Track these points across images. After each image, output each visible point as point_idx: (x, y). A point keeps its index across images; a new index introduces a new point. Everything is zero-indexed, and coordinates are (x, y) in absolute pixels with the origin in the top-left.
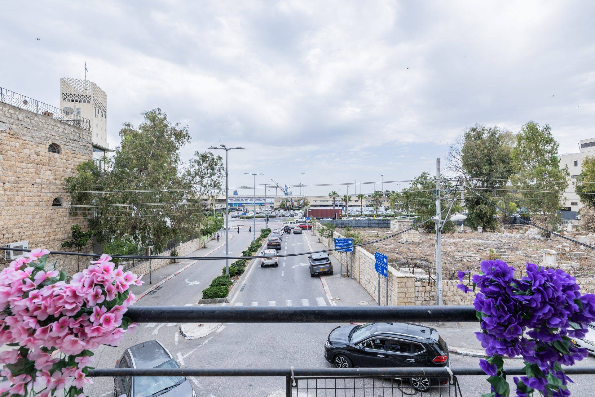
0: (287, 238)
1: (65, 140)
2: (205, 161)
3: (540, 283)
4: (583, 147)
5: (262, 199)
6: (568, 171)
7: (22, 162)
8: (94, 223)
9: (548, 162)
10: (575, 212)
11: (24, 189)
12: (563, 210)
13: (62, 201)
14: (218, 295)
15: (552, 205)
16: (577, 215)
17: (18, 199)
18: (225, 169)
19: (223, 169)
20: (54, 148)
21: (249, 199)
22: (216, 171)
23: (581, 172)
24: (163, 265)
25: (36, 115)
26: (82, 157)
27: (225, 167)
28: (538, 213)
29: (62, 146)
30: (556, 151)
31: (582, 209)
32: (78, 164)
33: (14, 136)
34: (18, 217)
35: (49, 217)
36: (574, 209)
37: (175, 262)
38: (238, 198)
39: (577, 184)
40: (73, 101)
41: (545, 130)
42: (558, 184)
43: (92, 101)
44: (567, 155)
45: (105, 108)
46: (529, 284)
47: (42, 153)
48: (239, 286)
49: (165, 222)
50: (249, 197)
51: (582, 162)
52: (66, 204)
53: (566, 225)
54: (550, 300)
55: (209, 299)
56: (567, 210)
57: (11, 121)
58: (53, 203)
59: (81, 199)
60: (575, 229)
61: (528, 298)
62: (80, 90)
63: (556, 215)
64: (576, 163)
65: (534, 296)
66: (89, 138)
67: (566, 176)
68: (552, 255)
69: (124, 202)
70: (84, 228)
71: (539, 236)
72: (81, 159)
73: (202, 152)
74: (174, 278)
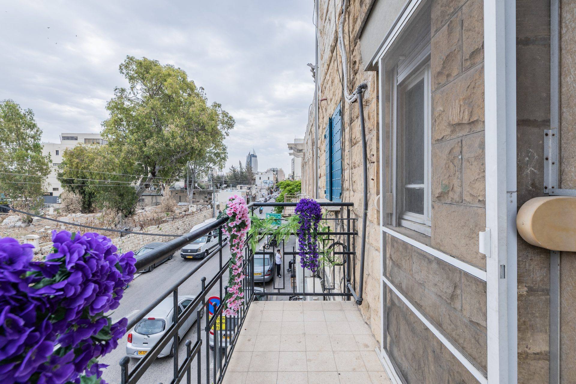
3: (79, 255)
4: (64, 139)
6: (51, 159)
9: (31, 147)
10: (56, 197)
12: (45, 195)
15: (35, 190)
16: (58, 199)
23: (62, 161)
28: (19, 199)
30: (39, 138)
31: (62, 193)
36: (56, 194)
39: (58, 171)
41: (27, 114)
42: (41, 170)
44: (49, 144)
46: (60, 263)
51: (63, 152)
53: (48, 209)
54: (94, 275)
56: (49, 195)
60: (56, 212)
61: (62, 285)
63: (38, 200)
64: (57, 152)
65: (71, 279)
67: (49, 163)
68: (35, 240)
71: (19, 223)
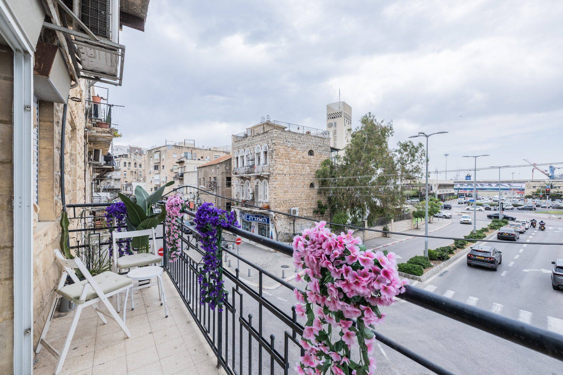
0: (533, 234)
1: (316, 147)
2: (405, 150)
5: (506, 185)
7: (297, 163)
8: (330, 199)
11: (297, 178)
13: (314, 185)
14: (412, 272)
17: (295, 183)
18: (426, 155)
19: (424, 155)
20: (311, 153)
21: (487, 184)
22: (416, 158)
24: (376, 237)
25: (303, 134)
26: (325, 156)
27: (426, 153)
29: (314, 151)
32: (322, 161)
33: (294, 148)
34: (295, 193)
35: (308, 194)
37: (386, 237)
38: (470, 183)
40: (333, 118)
43: (343, 116)
45: (351, 117)
47: (305, 157)
48: (439, 271)
49: (375, 202)
50: (486, 182)
52: (317, 187)
55: (403, 273)
57: (293, 140)
58: (310, 186)
59: (323, 183)
62: (337, 110)
66: (328, 144)
69: (346, 186)
70: (324, 202)
72: (324, 158)
73: (402, 142)
74: (382, 248)
